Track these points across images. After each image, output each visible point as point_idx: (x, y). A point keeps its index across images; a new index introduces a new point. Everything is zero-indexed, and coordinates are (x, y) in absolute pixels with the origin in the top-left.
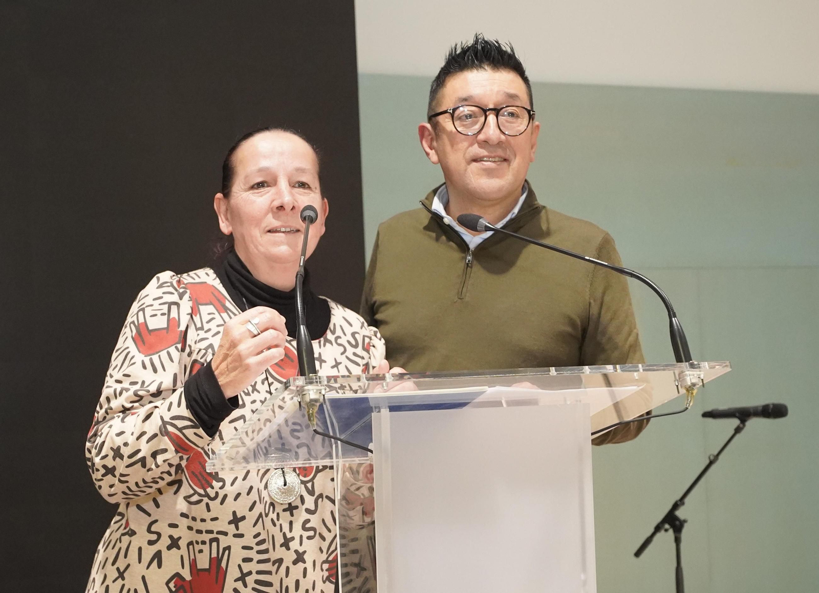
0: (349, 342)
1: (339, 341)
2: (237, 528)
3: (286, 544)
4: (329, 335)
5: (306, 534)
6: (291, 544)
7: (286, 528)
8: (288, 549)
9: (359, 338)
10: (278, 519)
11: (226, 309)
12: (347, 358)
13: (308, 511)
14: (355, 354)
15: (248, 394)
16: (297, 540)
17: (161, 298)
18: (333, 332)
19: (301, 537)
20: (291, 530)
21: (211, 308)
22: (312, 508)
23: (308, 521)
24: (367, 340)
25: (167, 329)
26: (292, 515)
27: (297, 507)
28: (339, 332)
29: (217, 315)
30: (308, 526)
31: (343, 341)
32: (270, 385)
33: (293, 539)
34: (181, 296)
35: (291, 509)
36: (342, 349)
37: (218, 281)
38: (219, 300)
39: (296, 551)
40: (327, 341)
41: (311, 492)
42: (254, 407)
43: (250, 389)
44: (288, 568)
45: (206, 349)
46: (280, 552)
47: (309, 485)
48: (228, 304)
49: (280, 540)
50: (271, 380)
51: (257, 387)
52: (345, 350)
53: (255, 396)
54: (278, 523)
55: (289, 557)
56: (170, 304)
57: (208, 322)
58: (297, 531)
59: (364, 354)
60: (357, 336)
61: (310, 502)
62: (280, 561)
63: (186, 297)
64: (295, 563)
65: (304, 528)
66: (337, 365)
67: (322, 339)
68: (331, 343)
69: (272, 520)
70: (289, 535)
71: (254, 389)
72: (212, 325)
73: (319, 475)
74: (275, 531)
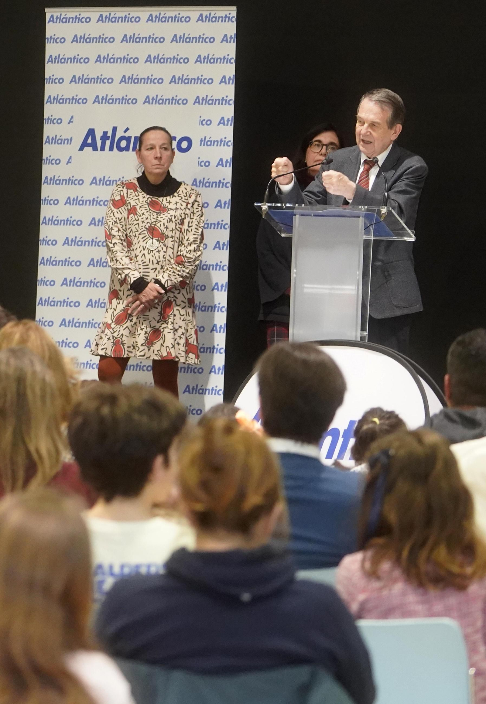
0: (184, 196)
1: (179, 196)
2: (137, 259)
4: (176, 194)
6: (160, 263)
7: (157, 258)
8: (159, 264)
10: (154, 255)
11: (137, 191)
12: (182, 201)
13: (164, 252)
14: (185, 199)
15: (141, 216)
16: (162, 261)
17: (117, 190)
18: (177, 193)
19: (163, 261)
20: (159, 258)
21: (132, 191)
22: (165, 251)
23: (164, 255)
24: (191, 194)
25: (121, 199)
26: (159, 253)
27: (160, 251)
28: (181, 192)
29: (133, 193)
30: (165, 257)
32: (150, 213)
33: (160, 261)
34: (123, 188)
35: (159, 251)
36: (181, 198)
37: (137, 181)
38: (135, 187)
39: (162, 265)
40: (174, 196)
41: (165, 245)
42: (143, 220)
43: (141, 214)
44: (159, 271)
45: (128, 203)
46: (156, 266)
47: (164, 243)
48: (138, 189)
49: (155, 262)
50: (151, 211)
51: (144, 214)
52: (182, 198)
53: (143, 216)
54: (154, 256)
55: (159, 267)
56: (120, 191)
57: (130, 195)
58: (161, 259)
59: (189, 198)
60: (187, 193)
62: (156, 269)
63: (125, 188)
64: (161, 269)
65: (164, 258)
66: (176, 203)
67: (171, 196)
68: (176, 197)
69: (152, 256)
70: (159, 260)
72: (131, 197)
73: (166, 240)
74: (154, 259)
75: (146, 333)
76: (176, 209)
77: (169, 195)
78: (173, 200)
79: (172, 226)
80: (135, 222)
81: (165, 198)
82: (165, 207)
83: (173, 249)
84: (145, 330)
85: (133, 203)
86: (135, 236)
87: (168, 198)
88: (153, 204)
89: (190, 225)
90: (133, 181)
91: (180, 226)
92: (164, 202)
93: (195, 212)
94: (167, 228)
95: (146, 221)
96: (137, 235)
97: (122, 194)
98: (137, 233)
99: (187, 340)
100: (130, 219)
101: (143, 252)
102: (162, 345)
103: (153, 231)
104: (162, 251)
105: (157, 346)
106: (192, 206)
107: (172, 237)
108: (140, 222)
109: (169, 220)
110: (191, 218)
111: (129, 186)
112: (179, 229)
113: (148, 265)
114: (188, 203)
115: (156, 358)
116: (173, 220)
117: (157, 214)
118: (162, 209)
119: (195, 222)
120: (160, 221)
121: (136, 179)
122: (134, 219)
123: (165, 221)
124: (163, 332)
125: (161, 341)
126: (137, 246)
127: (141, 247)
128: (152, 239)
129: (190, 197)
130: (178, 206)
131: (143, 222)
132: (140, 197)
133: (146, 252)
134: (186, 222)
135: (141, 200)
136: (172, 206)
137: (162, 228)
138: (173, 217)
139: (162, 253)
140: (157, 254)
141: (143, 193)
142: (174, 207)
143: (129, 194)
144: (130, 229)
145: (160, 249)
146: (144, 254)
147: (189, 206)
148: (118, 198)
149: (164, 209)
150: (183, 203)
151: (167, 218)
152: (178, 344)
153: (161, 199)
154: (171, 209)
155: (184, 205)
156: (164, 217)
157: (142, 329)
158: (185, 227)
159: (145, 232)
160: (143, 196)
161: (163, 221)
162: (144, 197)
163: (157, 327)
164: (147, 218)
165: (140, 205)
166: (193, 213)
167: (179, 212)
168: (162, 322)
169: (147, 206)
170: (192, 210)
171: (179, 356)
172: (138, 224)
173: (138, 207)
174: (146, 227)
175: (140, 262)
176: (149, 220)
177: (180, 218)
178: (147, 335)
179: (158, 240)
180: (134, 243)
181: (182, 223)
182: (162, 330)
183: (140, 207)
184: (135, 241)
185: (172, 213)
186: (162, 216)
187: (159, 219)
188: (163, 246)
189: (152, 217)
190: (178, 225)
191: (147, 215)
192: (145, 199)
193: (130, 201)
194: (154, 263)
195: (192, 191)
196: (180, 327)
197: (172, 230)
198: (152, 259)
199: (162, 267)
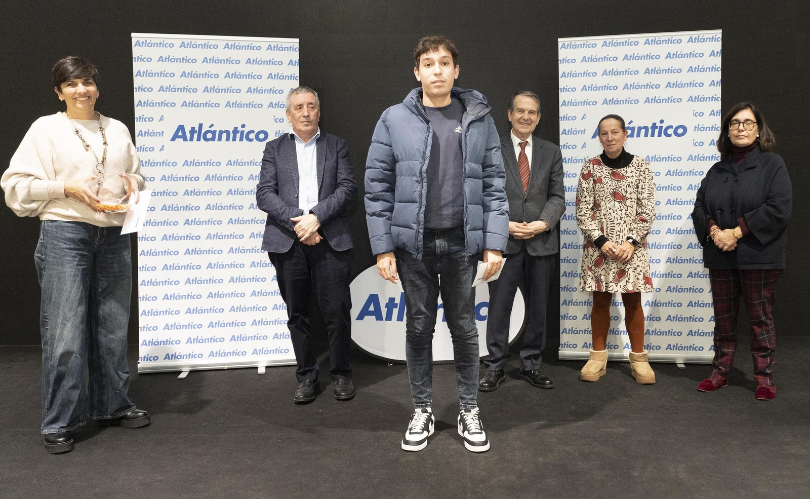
0: (637, 165)
1: (633, 166)
3: (621, 219)
4: (630, 165)
5: (626, 216)
7: (620, 215)
9: (640, 164)
11: (601, 165)
12: (636, 170)
13: (626, 210)
14: (638, 168)
15: (605, 184)
18: (632, 164)
21: (597, 165)
24: (643, 164)
25: (588, 173)
28: (634, 163)
29: (598, 167)
31: (635, 166)
34: (590, 164)
35: (621, 210)
37: (600, 158)
38: (599, 163)
40: (629, 167)
41: (626, 205)
42: (607, 187)
46: (619, 221)
49: (619, 218)
50: (612, 180)
52: (635, 168)
55: (622, 222)
56: (587, 167)
58: (624, 216)
61: (626, 208)
62: (620, 223)
66: (632, 172)
68: (631, 167)
69: (616, 214)
71: (607, 183)
72: (597, 170)
75: (614, 273)
76: (633, 176)
77: (626, 166)
78: (629, 169)
79: (629, 190)
80: (602, 189)
81: (622, 169)
82: (623, 176)
83: (632, 208)
84: (613, 270)
85: (599, 175)
86: (603, 200)
87: (625, 168)
88: (614, 174)
89: (643, 187)
90: (597, 158)
91: (636, 190)
92: (623, 172)
93: (646, 177)
94: (626, 192)
95: (610, 188)
96: (604, 199)
97: (589, 169)
98: (604, 197)
99: (644, 275)
100: (597, 187)
101: (609, 211)
102: (627, 281)
103: (616, 195)
104: (624, 210)
105: (623, 283)
106: (644, 173)
107: (631, 198)
108: (605, 189)
109: (628, 186)
110: (644, 183)
111: (595, 162)
112: (636, 192)
113: (613, 221)
114: (641, 171)
115: (623, 292)
116: (631, 185)
117: (618, 181)
118: (622, 178)
119: (647, 185)
120: (621, 187)
121: (599, 156)
122: (600, 187)
123: (625, 187)
124: (627, 271)
125: (627, 279)
126: (604, 207)
127: (608, 207)
128: (615, 201)
129: (642, 167)
130: (634, 174)
131: (608, 189)
132: (604, 170)
133: (611, 211)
134: (640, 185)
135: (605, 171)
136: (629, 174)
137: (623, 192)
138: (631, 183)
139: (624, 212)
140: (620, 212)
141: (606, 166)
142: (630, 175)
143: (595, 168)
144: (598, 195)
145: (622, 208)
146: (610, 213)
147: (642, 173)
148: (586, 172)
149: (623, 177)
150: (636, 172)
151: (626, 184)
152: (638, 279)
153: (619, 170)
154: (629, 177)
155: (638, 173)
156: (624, 183)
157: (611, 270)
158: (640, 189)
159: (610, 196)
160: (606, 168)
161: (623, 187)
162: (606, 170)
163: (623, 268)
164: (610, 186)
165: (604, 176)
166: (645, 178)
167: (635, 178)
168: (627, 264)
169: (609, 176)
170: (644, 175)
171: (639, 288)
172: (604, 190)
173: (602, 178)
174: (610, 192)
175: (608, 220)
176: (612, 187)
177: (636, 183)
178: (614, 274)
179: (619, 202)
180: (602, 205)
181: (638, 187)
182: (627, 270)
183: (604, 177)
184: (603, 203)
185: (629, 180)
186: (622, 183)
187: (620, 186)
188: (624, 206)
189: (614, 184)
190: (635, 189)
191: (610, 183)
192: (607, 171)
193: (596, 173)
194: (618, 220)
195: (643, 162)
196: (638, 266)
197: (631, 193)
198: (616, 216)
199: (625, 222)
